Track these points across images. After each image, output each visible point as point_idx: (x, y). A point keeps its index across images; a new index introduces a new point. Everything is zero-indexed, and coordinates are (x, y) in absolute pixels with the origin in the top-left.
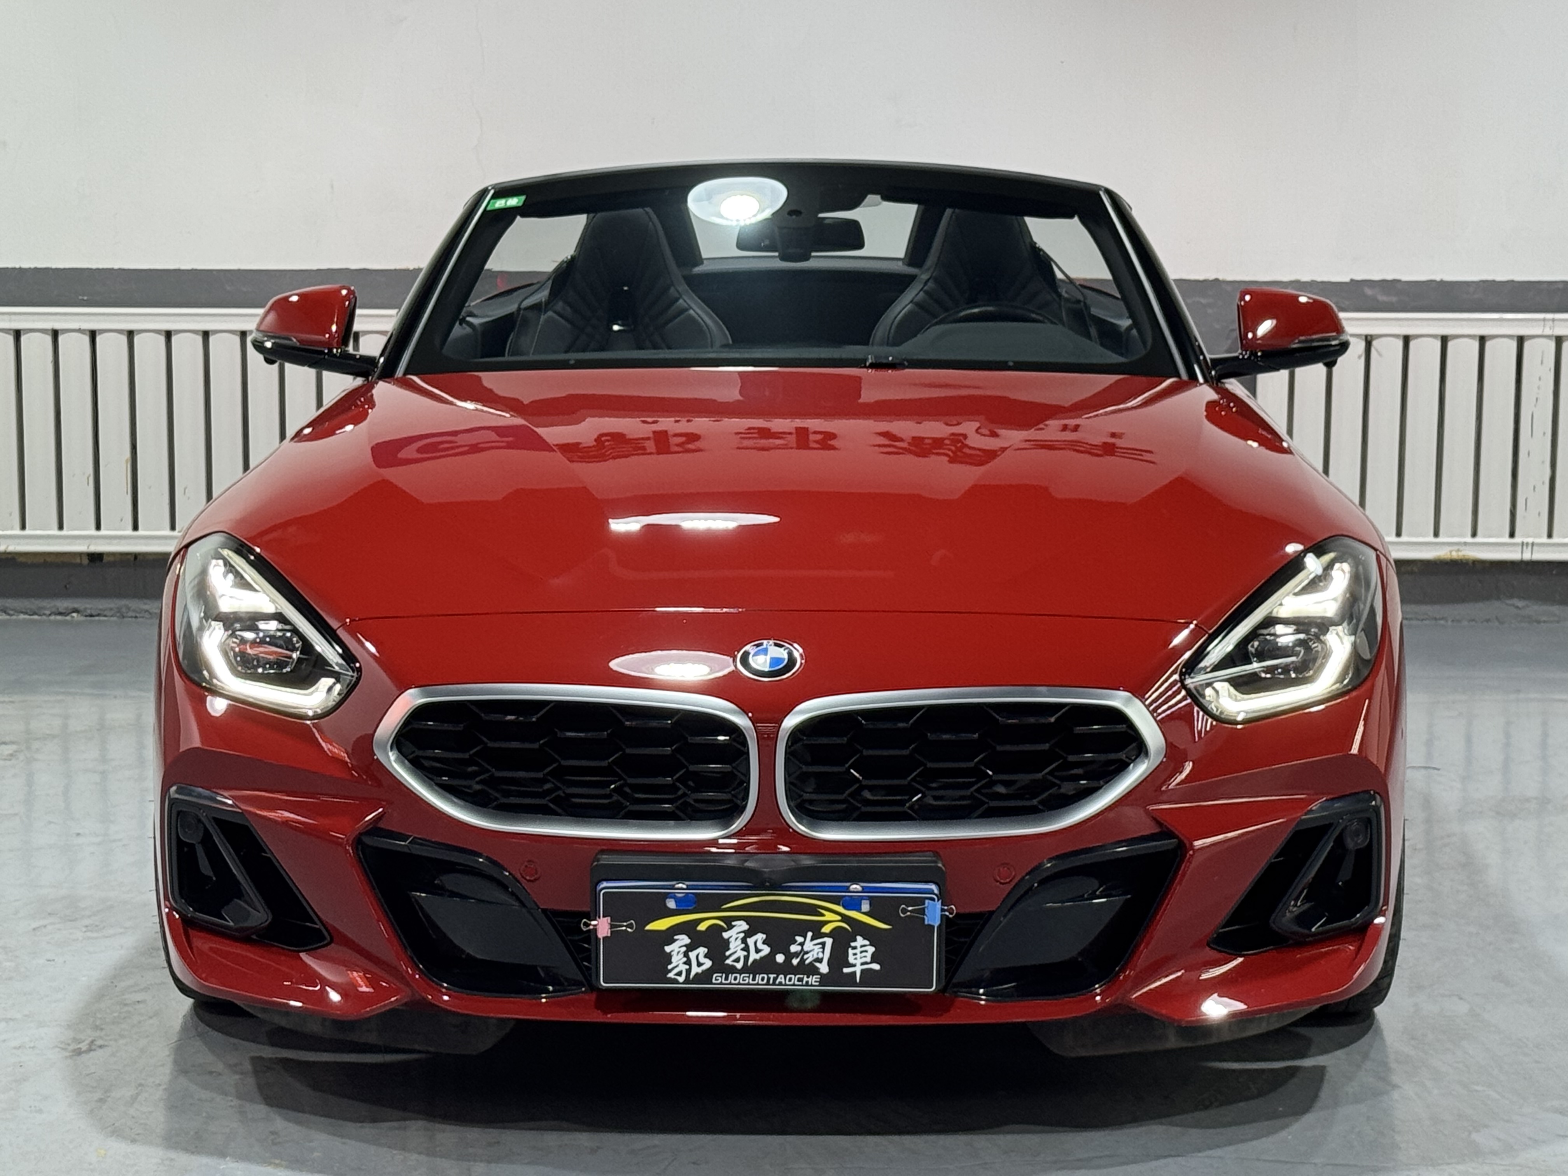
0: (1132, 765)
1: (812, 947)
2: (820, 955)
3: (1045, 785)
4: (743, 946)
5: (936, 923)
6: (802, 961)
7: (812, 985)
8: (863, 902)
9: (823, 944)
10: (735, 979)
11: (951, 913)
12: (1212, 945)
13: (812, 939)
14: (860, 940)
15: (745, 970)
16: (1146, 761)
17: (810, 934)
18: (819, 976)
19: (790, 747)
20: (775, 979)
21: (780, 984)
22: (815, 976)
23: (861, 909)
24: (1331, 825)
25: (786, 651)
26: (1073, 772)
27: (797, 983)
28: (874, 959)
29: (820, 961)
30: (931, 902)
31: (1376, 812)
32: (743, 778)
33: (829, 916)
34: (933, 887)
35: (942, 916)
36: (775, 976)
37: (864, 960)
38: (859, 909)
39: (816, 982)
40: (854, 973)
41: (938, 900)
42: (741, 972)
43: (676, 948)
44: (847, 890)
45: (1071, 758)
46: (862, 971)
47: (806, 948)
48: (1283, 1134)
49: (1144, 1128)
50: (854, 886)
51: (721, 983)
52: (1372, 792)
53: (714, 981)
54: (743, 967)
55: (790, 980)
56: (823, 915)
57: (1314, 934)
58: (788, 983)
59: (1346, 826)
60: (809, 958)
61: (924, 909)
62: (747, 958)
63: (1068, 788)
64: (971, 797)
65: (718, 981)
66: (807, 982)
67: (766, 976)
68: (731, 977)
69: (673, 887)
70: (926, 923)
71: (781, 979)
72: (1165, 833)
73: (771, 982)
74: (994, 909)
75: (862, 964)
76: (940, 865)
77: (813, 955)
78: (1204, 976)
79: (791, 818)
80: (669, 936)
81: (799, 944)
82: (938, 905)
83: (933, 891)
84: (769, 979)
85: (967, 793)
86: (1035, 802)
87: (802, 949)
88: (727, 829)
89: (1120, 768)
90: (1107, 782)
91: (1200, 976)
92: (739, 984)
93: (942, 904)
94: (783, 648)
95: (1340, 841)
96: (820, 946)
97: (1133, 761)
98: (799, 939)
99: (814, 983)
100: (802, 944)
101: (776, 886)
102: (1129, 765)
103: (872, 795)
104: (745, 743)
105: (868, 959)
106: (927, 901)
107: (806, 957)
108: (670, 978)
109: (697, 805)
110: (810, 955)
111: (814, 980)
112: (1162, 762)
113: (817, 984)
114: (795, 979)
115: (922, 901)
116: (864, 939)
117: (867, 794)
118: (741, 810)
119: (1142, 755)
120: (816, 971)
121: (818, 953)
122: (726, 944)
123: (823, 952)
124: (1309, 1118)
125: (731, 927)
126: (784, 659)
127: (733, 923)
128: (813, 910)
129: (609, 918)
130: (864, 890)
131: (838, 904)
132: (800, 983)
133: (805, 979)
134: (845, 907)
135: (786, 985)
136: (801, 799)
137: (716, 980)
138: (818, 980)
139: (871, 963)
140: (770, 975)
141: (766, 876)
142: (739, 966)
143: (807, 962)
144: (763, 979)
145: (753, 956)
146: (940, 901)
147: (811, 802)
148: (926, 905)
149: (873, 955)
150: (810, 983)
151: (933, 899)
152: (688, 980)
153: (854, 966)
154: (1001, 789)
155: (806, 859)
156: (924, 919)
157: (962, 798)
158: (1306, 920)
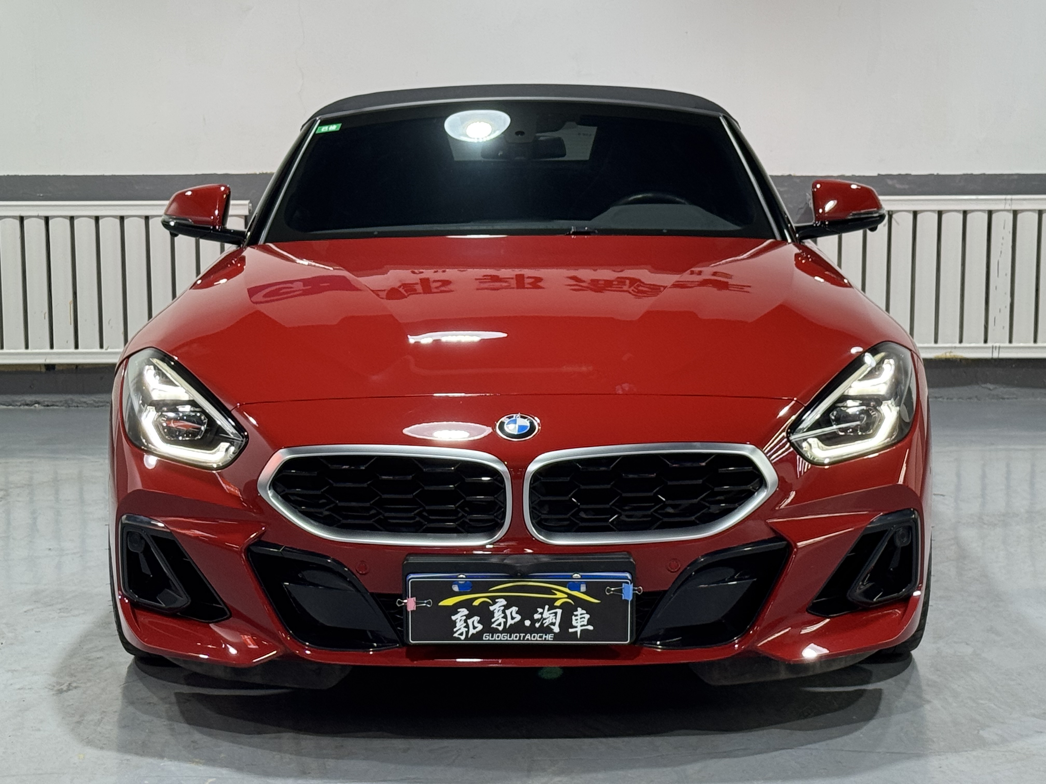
0: (756, 494)
1: (549, 615)
2: (554, 621)
3: (699, 507)
4: (503, 615)
5: (630, 598)
6: (542, 624)
7: (548, 640)
8: (582, 585)
9: (556, 613)
10: (498, 637)
11: (640, 592)
12: (809, 611)
13: (549, 610)
14: (580, 611)
15: (505, 631)
16: (766, 490)
17: (547, 607)
18: (553, 635)
19: (532, 484)
20: (524, 637)
21: (528, 640)
22: (550, 635)
23: (580, 590)
24: (887, 530)
25: (529, 421)
26: (718, 498)
27: (538, 639)
28: (589, 623)
29: (554, 624)
30: (626, 585)
31: (915, 523)
32: (502, 505)
33: (559, 595)
34: (628, 575)
35: (633, 594)
36: (524, 634)
37: (582, 623)
38: (579, 590)
39: (551, 638)
40: (576, 632)
41: (631, 584)
42: (501, 632)
43: (459, 617)
44: (571, 577)
45: (716, 489)
46: (582, 631)
47: (544, 616)
48: (857, 734)
49: (765, 731)
50: (576, 575)
51: (489, 640)
52: (912, 509)
53: (484, 639)
54: (503, 629)
55: (534, 637)
56: (556, 594)
57: (876, 603)
58: (532, 639)
59: (895, 532)
60: (547, 623)
61: (621, 589)
62: (505, 623)
63: (714, 509)
64: (651, 515)
65: (487, 638)
66: (545, 638)
67: (518, 635)
68: (495, 636)
69: (457, 577)
70: (623, 598)
71: (528, 636)
72: (778, 538)
73: (522, 639)
74: (667, 589)
75: (582, 626)
76: (632, 560)
77: (549, 621)
78: (803, 632)
79: (533, 531)
80: (454, 609)
81: (540, 614)
82: (631, 586)
83: (627, 577)
84: (520, 637)
85: (649, 512)
86: (693, 518)
87: (542, 617)
88: (491, 538)
89: (749, 495)
90: (740, 505)
91: (801, 632)
92: (501, 640)
93: (634, 586)
94: (526, 419)
95: (892, 541)
96: (554, 614)
97: (757, 490)
98: (540, 610)
99: (550, 639)
100: (542, 614)
101: (525, 576)
102: (754, 493)
103: (587, 515)
104: (502, 481)
105: (585, 623)
106: (623, 584)
107: (544, 622)
108: (455, 637)
109: (471, 523)
110: (547, 620)
111: (550, 637)
112: (776, 491)
113: (552, 639)
114: (537, 636)
115: (620, 584)
116: (583, 609)
117: (583, 515)
118: (501, 526)
119: (763, 487)
120: (551, 631)
121: (552, 620)
122: (492, 613)
123: (556, 619)
124: (873, 723)
125: (495, 603)
126: (527, 427)
127: (497, 600)
128: (549, 591)
129: (415, 598)
130: (582, 577)
131: (565, 587)
132: (541, 639)
133: (544, 636)
134: (570, 589)
135: (531, 640)
136: (540, 518)
137: (486, 638)
138: (553, 637)
139: (588, 625)
140: (521, 634)
141: (519, 568)
142: (501, 628)
143: (545, 625)
144: (516, 637)
145: (510, 622)
146: (632, 584)
147: (546, 520)
148: (623, 586)
149: (589, 620)
150: (547, 639)
151: (627, 583)
152: (466, 638)
153: (576, 627)
154: (670, 510)
155: (544, 558)
156: (622, 596)
157: (644, 516)
158: (869, 594)
